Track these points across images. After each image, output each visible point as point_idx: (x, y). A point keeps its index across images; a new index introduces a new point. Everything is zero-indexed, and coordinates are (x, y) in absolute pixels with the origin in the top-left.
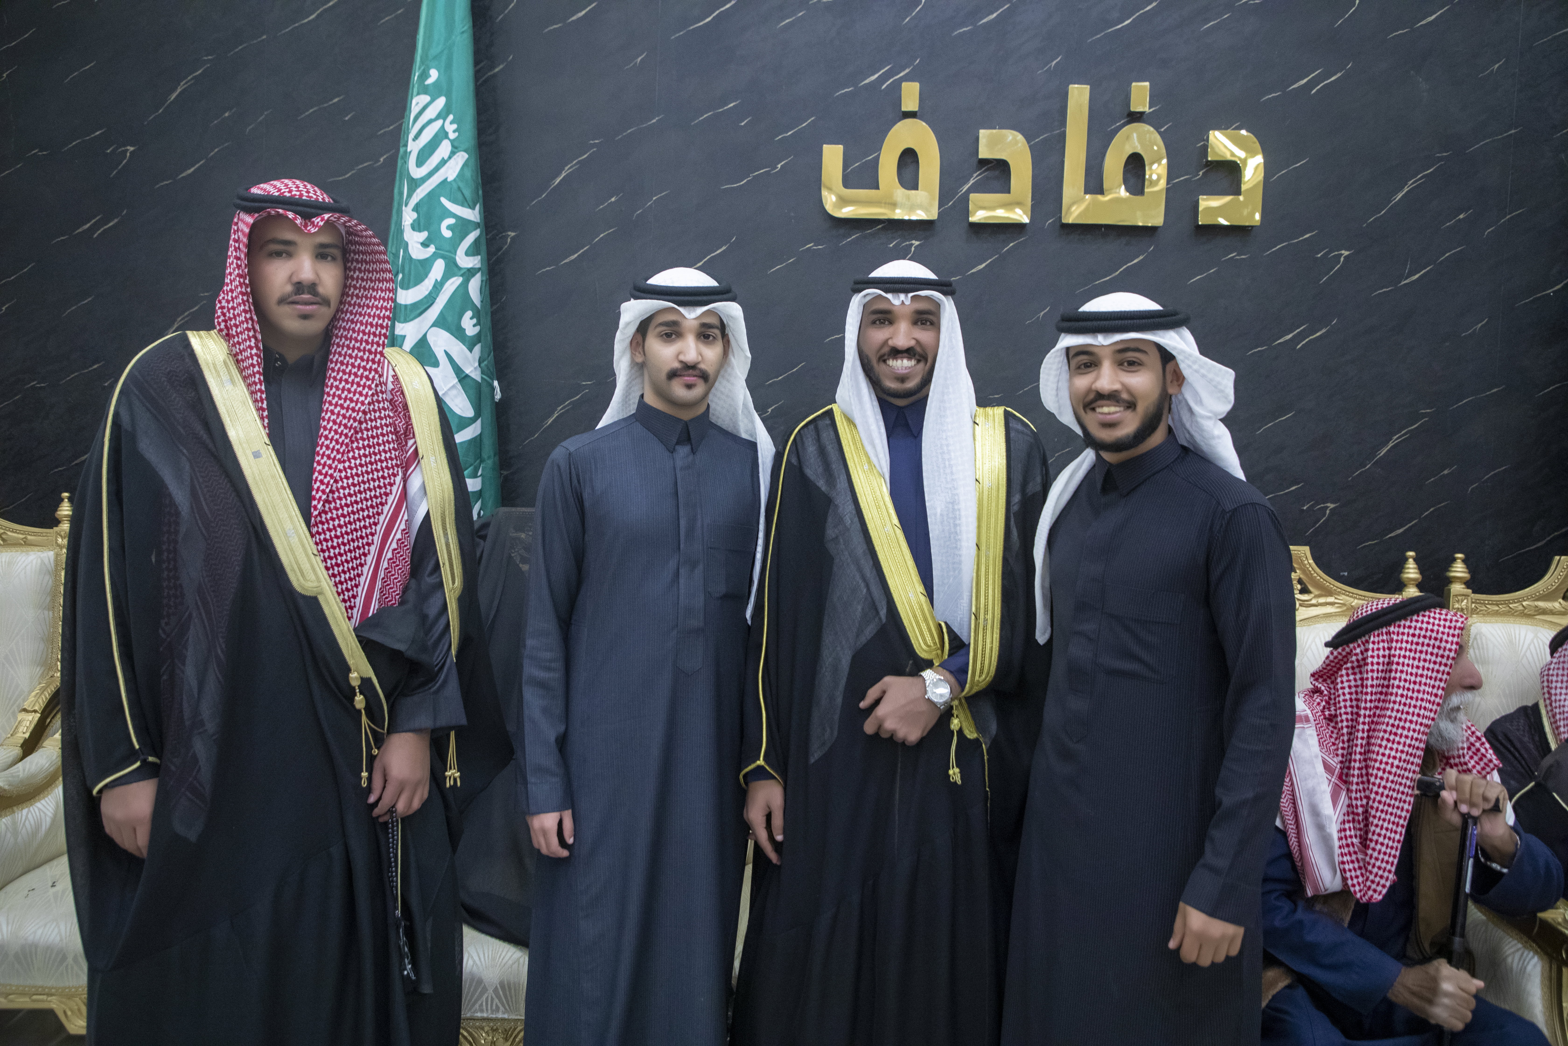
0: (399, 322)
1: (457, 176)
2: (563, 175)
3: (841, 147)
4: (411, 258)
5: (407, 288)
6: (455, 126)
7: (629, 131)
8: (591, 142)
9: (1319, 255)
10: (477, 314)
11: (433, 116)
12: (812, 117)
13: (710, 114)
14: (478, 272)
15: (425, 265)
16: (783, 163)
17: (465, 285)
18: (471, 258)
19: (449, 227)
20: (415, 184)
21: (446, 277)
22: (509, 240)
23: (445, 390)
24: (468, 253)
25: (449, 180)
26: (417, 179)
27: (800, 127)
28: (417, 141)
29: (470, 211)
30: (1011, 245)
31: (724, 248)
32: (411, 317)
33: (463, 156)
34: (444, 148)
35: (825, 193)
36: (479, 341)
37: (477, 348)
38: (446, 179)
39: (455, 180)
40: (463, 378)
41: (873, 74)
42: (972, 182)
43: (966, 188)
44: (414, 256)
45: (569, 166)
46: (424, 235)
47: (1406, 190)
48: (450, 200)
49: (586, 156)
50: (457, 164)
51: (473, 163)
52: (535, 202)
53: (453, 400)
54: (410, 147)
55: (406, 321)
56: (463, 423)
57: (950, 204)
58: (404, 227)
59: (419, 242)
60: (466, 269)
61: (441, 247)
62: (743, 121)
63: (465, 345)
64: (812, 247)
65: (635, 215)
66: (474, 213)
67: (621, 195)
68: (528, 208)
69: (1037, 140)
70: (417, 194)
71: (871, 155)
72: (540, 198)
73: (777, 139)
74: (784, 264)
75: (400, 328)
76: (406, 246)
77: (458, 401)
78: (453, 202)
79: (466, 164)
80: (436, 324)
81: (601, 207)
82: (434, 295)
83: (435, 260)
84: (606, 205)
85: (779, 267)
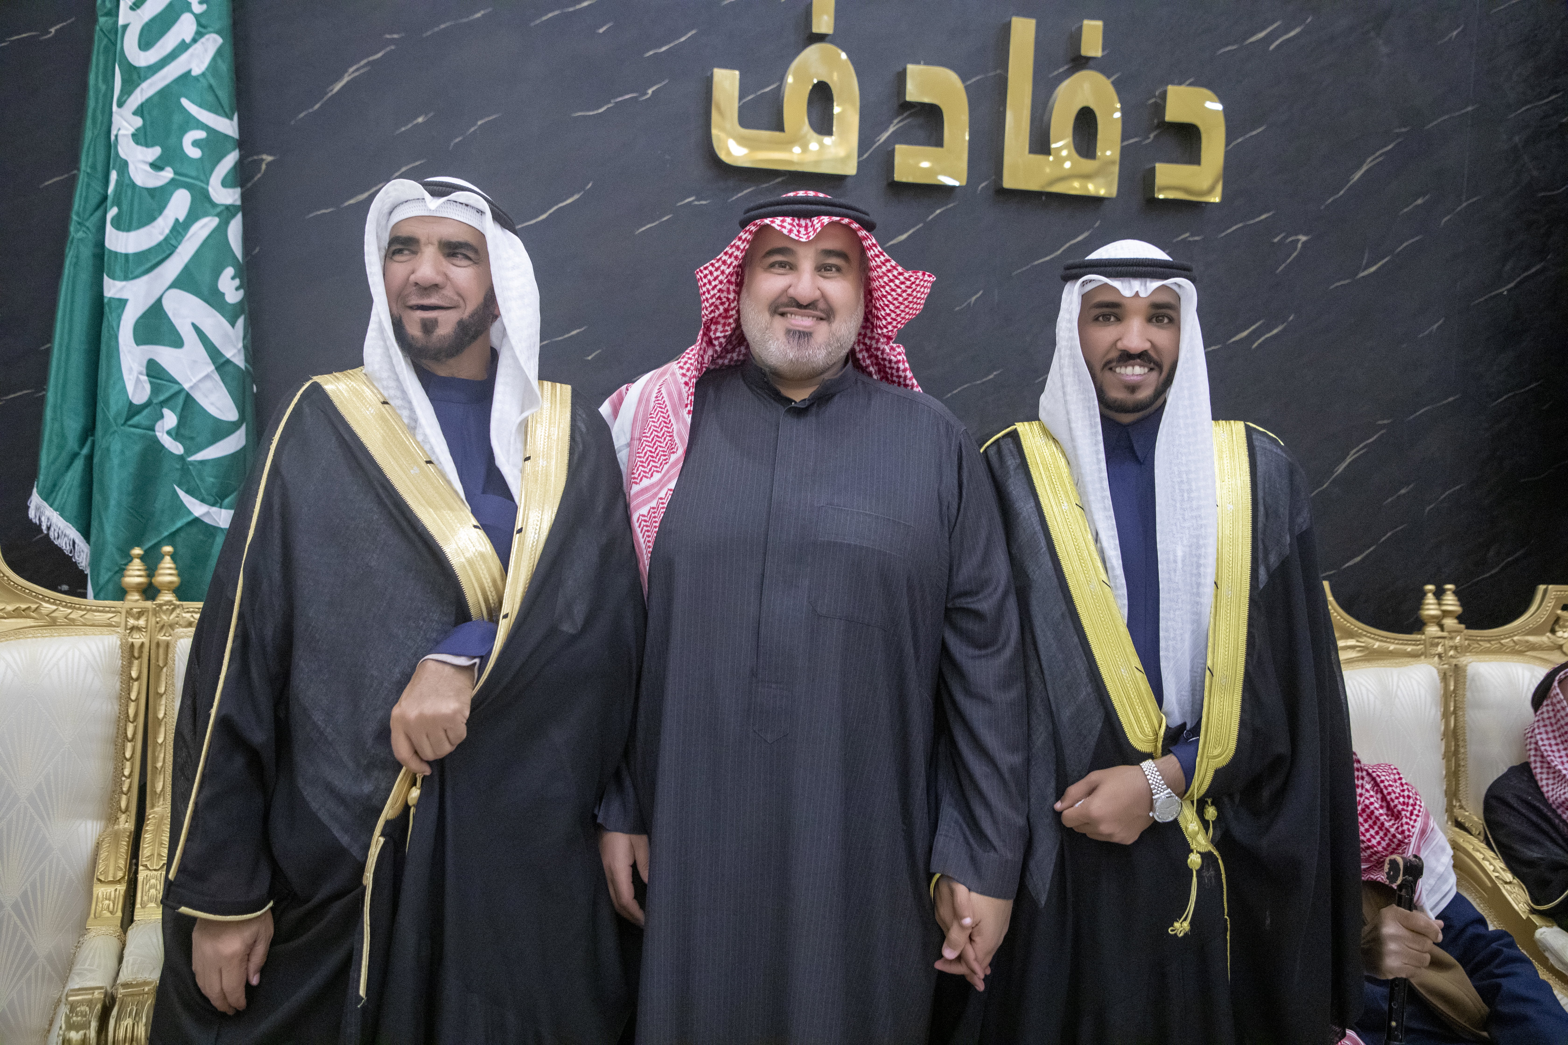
0: (111, 279)
1: (207, 69)
2: (346, 79)
3: (737, 73)
4: (134, 185)
5: (128, 229)
7: (442, 26)
8: (388, 36)
9: (1276, 240)
10: (239, 271)
12: (692, 29)
13: (556, 13)
14: (238, 211)
15: (158, 197)
16: (654, 88)
17: (222, 229)
18: (231, 191)
19: (196, 143)
20: (135, 76)
21: (194, 215)
22: (262, 167)
23: (194, 381)
24: (225, 184)
25: (194, 73)
26: (140, 68)
27: (677, 42)
28: (139, 11)
29: (226, 121)
31: (576, 197)
32: (136, 273)
33: (215, 41)
34: (185, 27)
35: (715, 132)
36: (242, 312)
37: (240, 323)
38: (189, 72)
39: (203, 74)
40: (222, 365)
42: (891, 129)
43: (884, 136)
44: (139, 182)
45: (354, 67)
46: (155, 152)
47: (1365, 168)
48: (196, 105)
49: (380, 55)
50: (206, 50)
51: (228, 52)
52: (302, 115)
53: (206, 396)
54: (124, 15)
55: (126, 278)
56: (221, 430)
57: (866, 156)
58: (116, 136)
59: (145, 162)
60: (222, 205)
61: (184, 171)
62: (602, 27)
63: (223, 316)
64: (693, 201)
65: (452, 144)
66: (232, 125)
67: (432, 114)
68: (293, 123)
69: (969, 83)
70: (142, 89)
71: (768, 86)
72: (311, 110)
73: (648, 55)
74: (657, 222)
75: (112, 288)
76: (124, 166)
77: (213, 398)
78: (201, 106)
79: (219, 53)
80: (176, 284)
81: (403, 129)
82: (173, 242)
83: (175, 190)
84: (410, 126)
85: (649, 226)
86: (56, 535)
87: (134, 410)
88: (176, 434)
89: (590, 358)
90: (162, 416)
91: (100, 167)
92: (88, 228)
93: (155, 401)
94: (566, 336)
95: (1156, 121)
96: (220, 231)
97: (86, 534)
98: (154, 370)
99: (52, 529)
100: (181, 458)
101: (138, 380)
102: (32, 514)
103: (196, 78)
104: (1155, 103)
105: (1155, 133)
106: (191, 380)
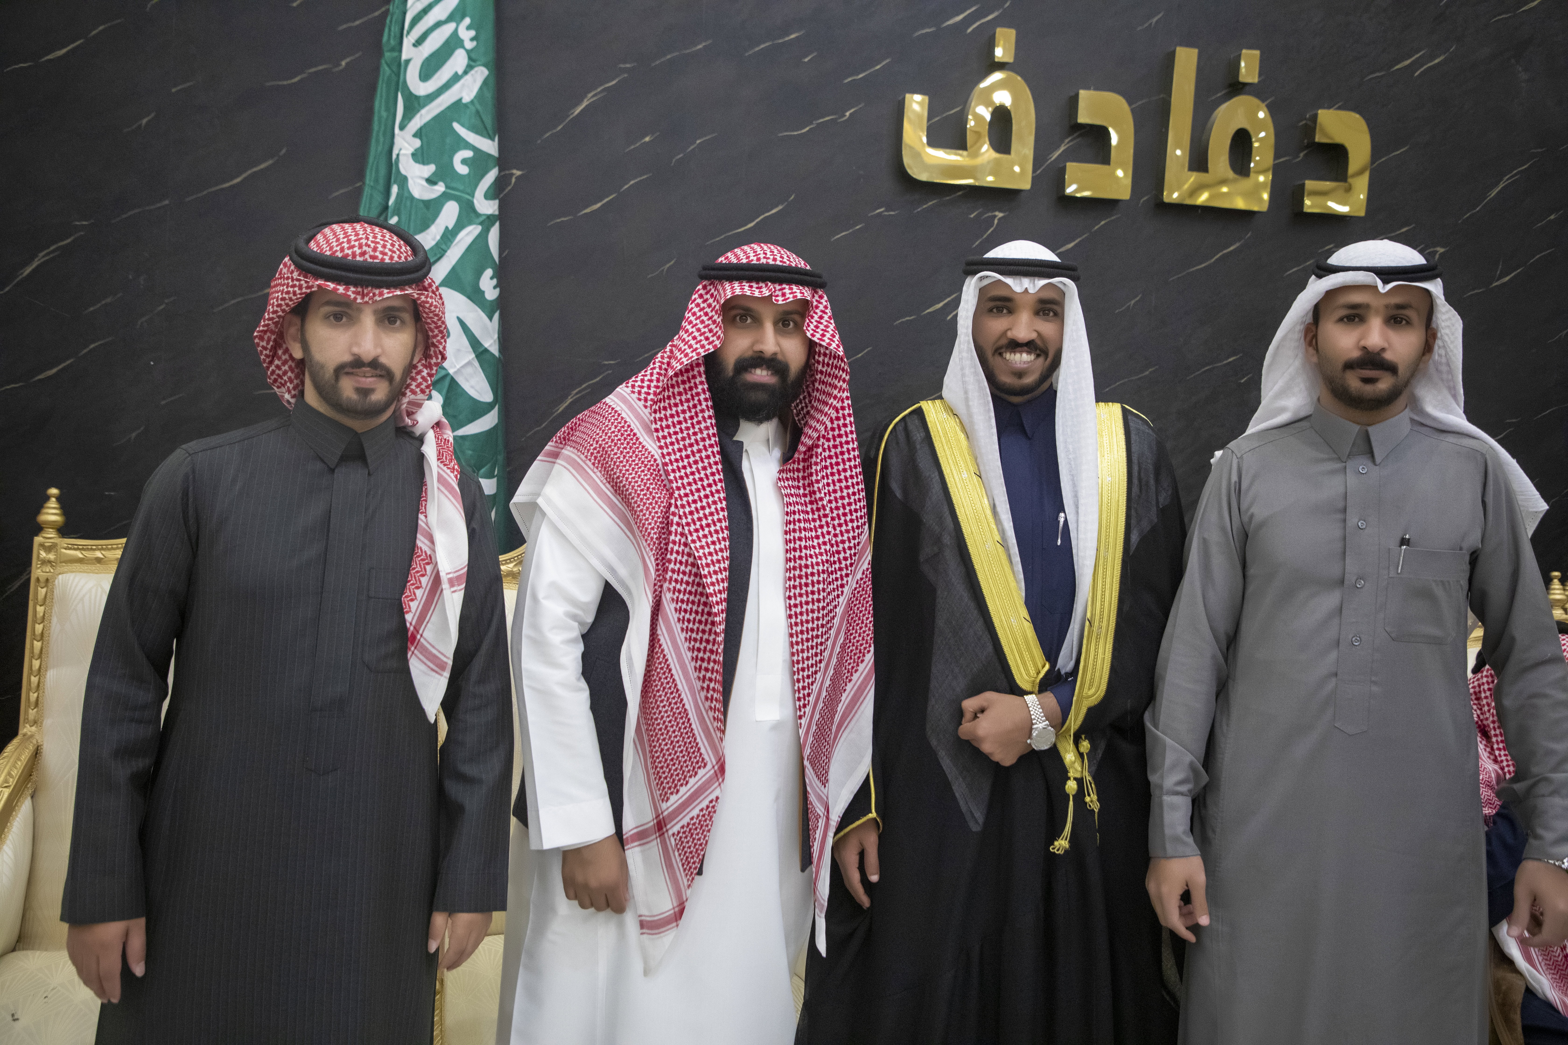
1: (475, 97)
2: (585, 103)
3: (926, 97)
4: (412, 198)
6: (472, 33)
7: (669, 57)
8: (622, 66)
10: (497, 274)
11: (443, 17)
12: (888, 58)
13: (767, 44)
14: (496, 221)
15: (432, 208)
16: (852, 111)
17: (484, 236)
18: (491, 202)
19: (464, 162)
20: (416, 103)
21: (460, 224)
22: (513, 180)
23: (458, 367)
25: (464, 101)
26: (419, 97)
27: (872, 70)
28: (420, 48)
29: (489, 142)
31: (780, 207)
33: (482, 72)
34: (458, 61)
36: (498, 308)
37: (497, 316)
38: (460, 100)
39: (472, 102)
40: (481, 353)
41: (958, 15)
42: (1062, 148)
43: (1058, 153)
44: (416, 195)
45: (593, 93)
47: (1501, 186)
48: (465, 127)
49: (614, 82)
50: (475, 81)
51: (492, 82)
52: (548, 135)
53: (467, 380)
54: (407, 51)
56: (478, 410)
57: (1039, 172)
58: (398, 155)
59: (422, 178)
60: (484, 215)
61: (454, 185)
62: (806, 56)
63: (483, 311)
64: (883, 212)
65: (674, 160)
66: (494, 145)
67: (658, 134)
68: (539, 142)
69: (1134, 106)
70: (421, 115)
71: (953, 109)
72: (555, 131)
73: (846, 81)
74: (851, 231)
76: (403, 181)
77: (473, 382)
78: (469, 129)
79: (485, 83)
80: (447, 282)
81: (632, 147)
82: (444, 247)
83: (446, 201)
84: (638, 145)
85: (844, 234)
91: (382, 181)
95: (1306, 141)
96: (482, 238)
103: (466, 105)
104: (1306, 125)
105: (1305, 152)
106: (455, 366)
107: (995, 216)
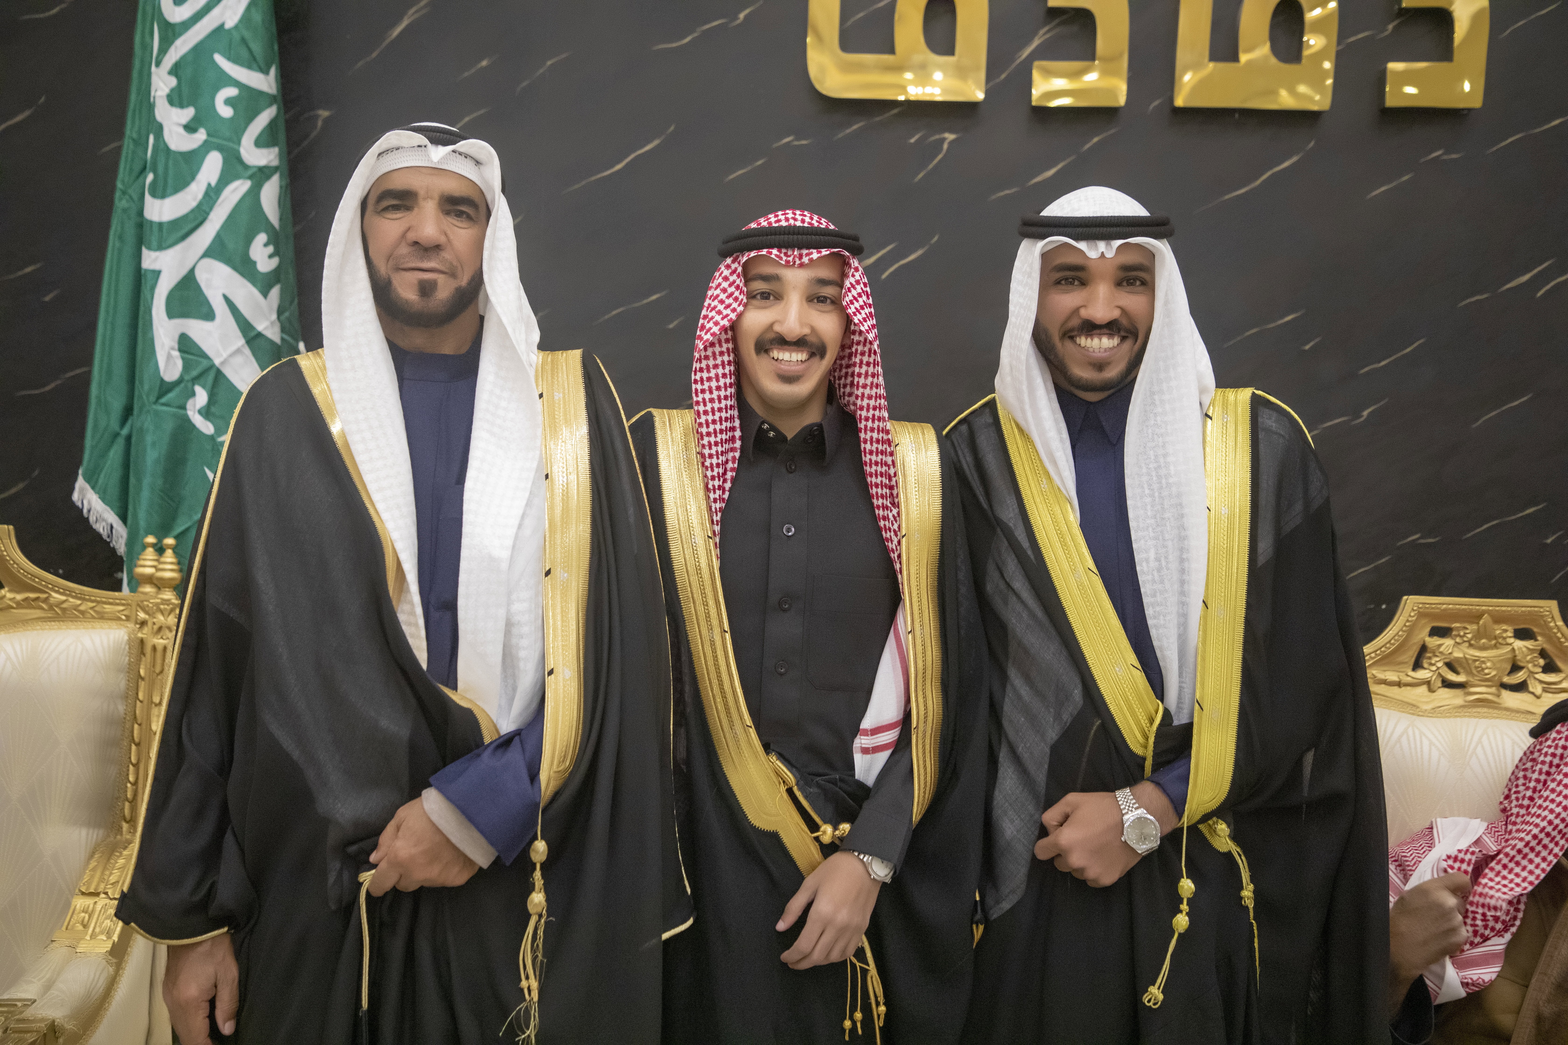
0: (149, 248)
1: (241, 21)
2: (406, 22)
4: (168, 149)
5: (163, 196)
10: (275, 239)
14: (275, 172)
15: (191, 161)
16: (747, 11)
17: (254, 194)
18: (265, 151)
19: (228, 102)
20: (171, 32)
21: (225, 179)
22: (320, 123)
23: (225, 355)
25: (227, 26)
26: (175, 25)
29: (262, 76)
30: (1096, 140)
31: (657, 142)
32: (168, 242)
35: (811, 59)
36: (278, 281)
37: (275, 292)
38: (222, 25)
39: (236, 27)
40: (253, 338)
42: (1036, 43)
43: (1026, 52)
44: (173, 146)
45: (414, 9)
46: (189, 113)
48: (229, 59)
52: (360, 64)
53: (235, 370)
55: (161, 247)
57: (1003, 76)
58: (155, 97)
59: (180, 125)
60: (255, 167)
61: (217, 131)
63: (256, 286)
64: (793, 141)
65: (519, 88)
66: (269, 81)
67: (497, 56)
68: (350, 73)
70: (176, 47)
71: (881, 1)
72: (368, 59)
74: (749, 168)
75: (150, 260)
76: (159, 129)
77: (245, 374)
78: (234, 62)
79: (253, 2)
80: (208, 253)
81: (466, 74)
82: (205, 208)
83: (207, 152)
84: (473, 71)
85: (740, 172)
86: (95, 518)
87: (165, 388)
88: (206, 413)
89: (671, 326)
90: (193, 394)
91: (140, 131)
92: (131, 197)
93: (187, 378)
94: (645, 301)
95: (1392, 9)
96: (252, 195)
97: (124, 518)
98: (186, 345)
99: (91, 513)
100: (212, 438)
101: (169, 357)
102: (76, 497)
105: (1393, 23)
106: (222, 355)
107: (944, 139)
